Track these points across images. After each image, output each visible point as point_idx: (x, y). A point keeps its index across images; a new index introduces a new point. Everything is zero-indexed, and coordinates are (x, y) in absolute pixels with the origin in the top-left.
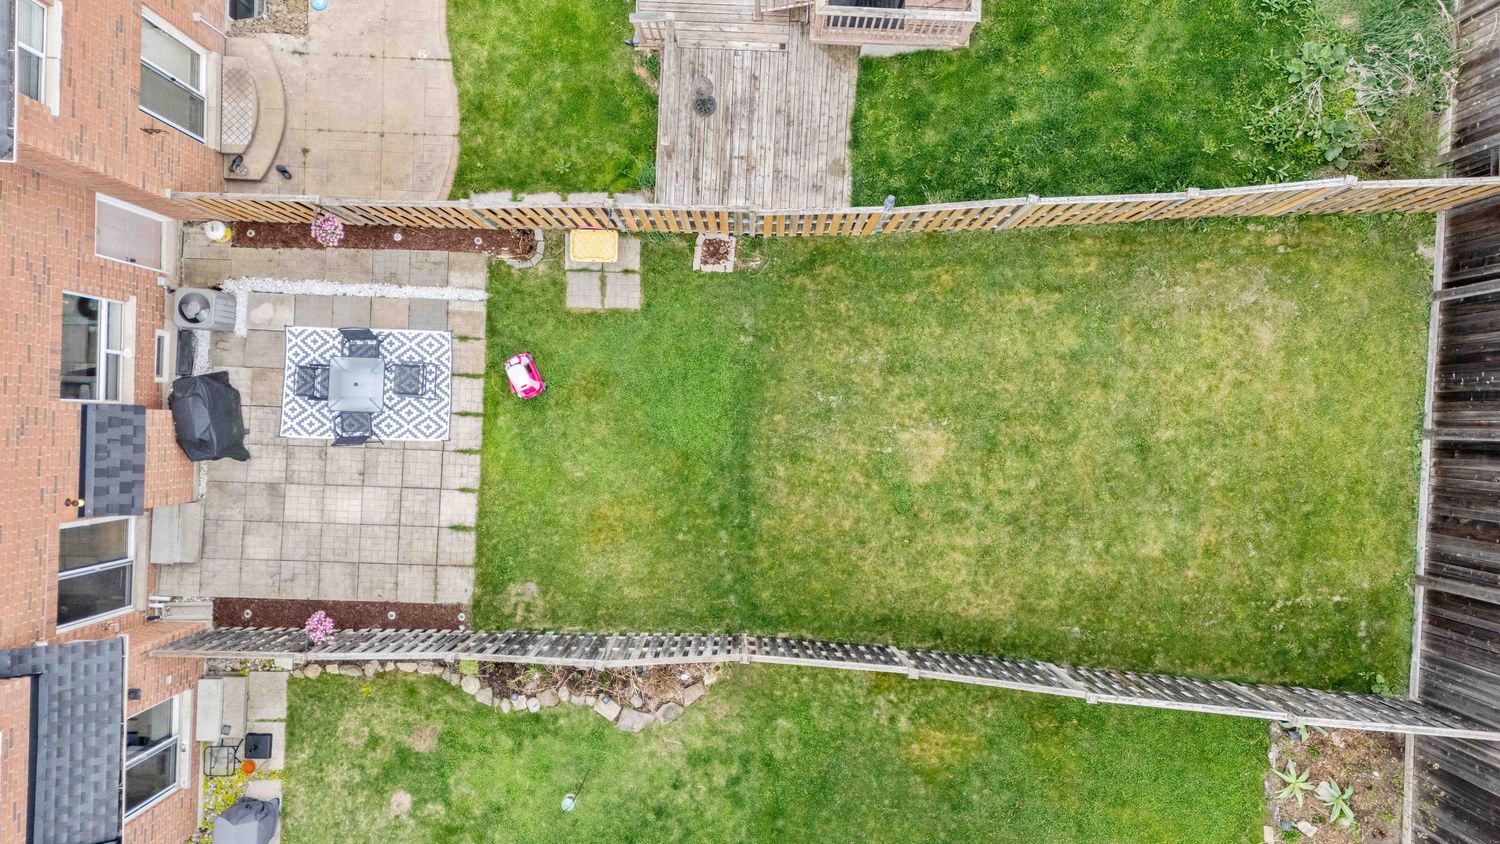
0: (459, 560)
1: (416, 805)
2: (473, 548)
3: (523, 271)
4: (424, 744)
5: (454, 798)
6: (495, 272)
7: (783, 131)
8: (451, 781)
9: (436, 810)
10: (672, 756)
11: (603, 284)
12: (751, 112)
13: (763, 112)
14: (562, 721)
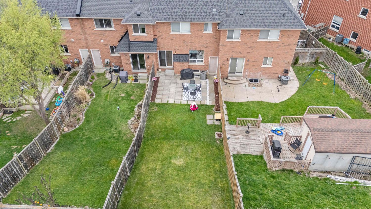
0: (162, 101)
1: (122, 97)
2: (164, 103)
3: (213, 110)
4: (132, 98)
5: (122, 101)
6: (212, 106)
7: (245, 144)
8: (125, 101)
9: (121, 98)
10: (122, 128)
11: (211, 119)
12: (248, 139)
13: (248, 141)
14: (132, 114)
